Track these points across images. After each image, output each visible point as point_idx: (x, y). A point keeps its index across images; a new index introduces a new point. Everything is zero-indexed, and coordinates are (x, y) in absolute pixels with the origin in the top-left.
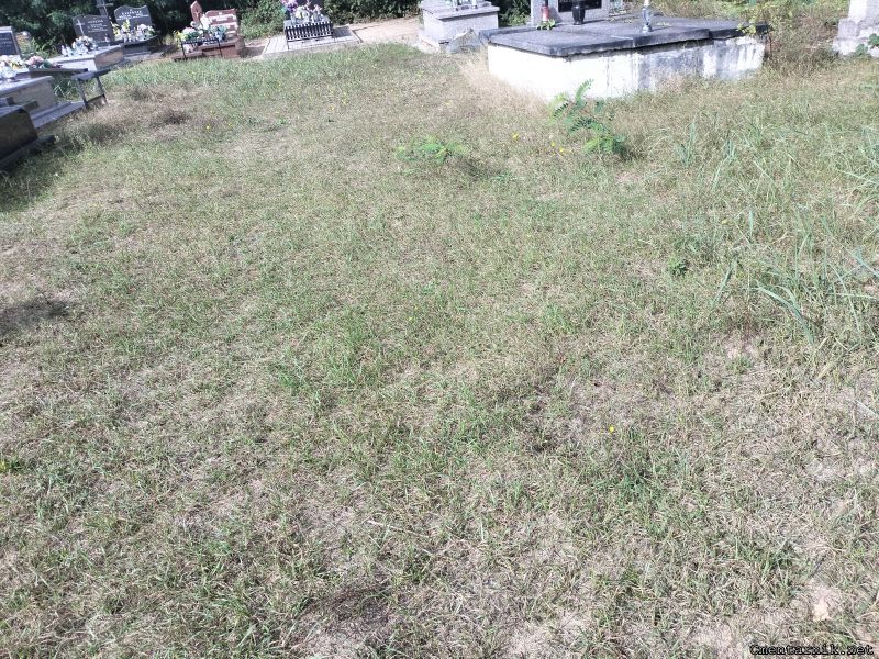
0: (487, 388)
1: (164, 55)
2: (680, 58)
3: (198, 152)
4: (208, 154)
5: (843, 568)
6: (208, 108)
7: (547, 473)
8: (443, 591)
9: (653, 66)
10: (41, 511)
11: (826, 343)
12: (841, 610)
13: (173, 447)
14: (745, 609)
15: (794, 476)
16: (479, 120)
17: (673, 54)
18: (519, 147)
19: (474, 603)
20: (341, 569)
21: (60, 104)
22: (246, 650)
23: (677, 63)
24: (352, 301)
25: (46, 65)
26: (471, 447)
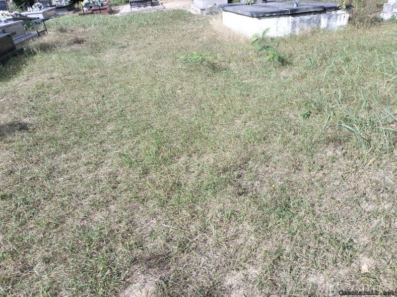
0: (217, 166)
1: (74, 12)
2: (310, 19)
3: (89, 57)
4: (93, 58)
5: (375, 250)
6: (94, 37)
7: (244, 205)
8: (195, 256)
9: (298, 22)
10: (14, 217)
11: (372, 150)
12: (373, 268)
13: (74, 190)
14: (331, 267)
15: (355, 209)
16: (218, 45)
17: (307, 17)
18: (236, 58)
19: (209, 262)
20: (149, 246)
21: (26, 33)
22: (105, 280)
23: (309, 22)
24: (157, 126)
25: (20, 15)
26: (209, 193)
